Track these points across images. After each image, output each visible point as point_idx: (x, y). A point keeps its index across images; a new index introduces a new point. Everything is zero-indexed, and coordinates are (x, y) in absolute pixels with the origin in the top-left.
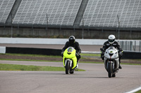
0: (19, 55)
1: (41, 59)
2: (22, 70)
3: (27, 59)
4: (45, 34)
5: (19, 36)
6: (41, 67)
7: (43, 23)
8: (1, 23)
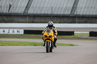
7: (49, 13)
8: (20, 14)
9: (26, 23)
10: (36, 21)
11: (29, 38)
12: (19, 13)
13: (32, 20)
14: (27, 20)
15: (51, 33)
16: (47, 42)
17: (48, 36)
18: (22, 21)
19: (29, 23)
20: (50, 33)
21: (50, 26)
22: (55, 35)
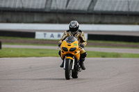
0: (101, 42)
1: (123, 46)
2: (103, 57)
3: (109, 46)
4: (126, 21)
5: (100, 23)
6: (122, 54)
7: (125, 9)
8: (83, 11)
9: (91, 23)
10: (105, 21)
11: (96, 45)
12: (82, 9)
13: (99, 20)
14: (93, 20)
15: (75, 44)
16: (67, 60)
17: (69, 48)
18: (86, 21)
19: (95, 23)
20: (72, 44)
21: (74, 30)
22: (83, 47)
